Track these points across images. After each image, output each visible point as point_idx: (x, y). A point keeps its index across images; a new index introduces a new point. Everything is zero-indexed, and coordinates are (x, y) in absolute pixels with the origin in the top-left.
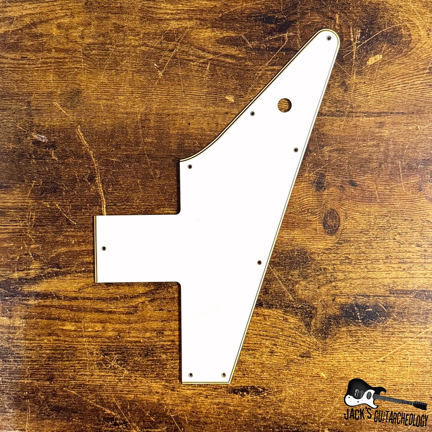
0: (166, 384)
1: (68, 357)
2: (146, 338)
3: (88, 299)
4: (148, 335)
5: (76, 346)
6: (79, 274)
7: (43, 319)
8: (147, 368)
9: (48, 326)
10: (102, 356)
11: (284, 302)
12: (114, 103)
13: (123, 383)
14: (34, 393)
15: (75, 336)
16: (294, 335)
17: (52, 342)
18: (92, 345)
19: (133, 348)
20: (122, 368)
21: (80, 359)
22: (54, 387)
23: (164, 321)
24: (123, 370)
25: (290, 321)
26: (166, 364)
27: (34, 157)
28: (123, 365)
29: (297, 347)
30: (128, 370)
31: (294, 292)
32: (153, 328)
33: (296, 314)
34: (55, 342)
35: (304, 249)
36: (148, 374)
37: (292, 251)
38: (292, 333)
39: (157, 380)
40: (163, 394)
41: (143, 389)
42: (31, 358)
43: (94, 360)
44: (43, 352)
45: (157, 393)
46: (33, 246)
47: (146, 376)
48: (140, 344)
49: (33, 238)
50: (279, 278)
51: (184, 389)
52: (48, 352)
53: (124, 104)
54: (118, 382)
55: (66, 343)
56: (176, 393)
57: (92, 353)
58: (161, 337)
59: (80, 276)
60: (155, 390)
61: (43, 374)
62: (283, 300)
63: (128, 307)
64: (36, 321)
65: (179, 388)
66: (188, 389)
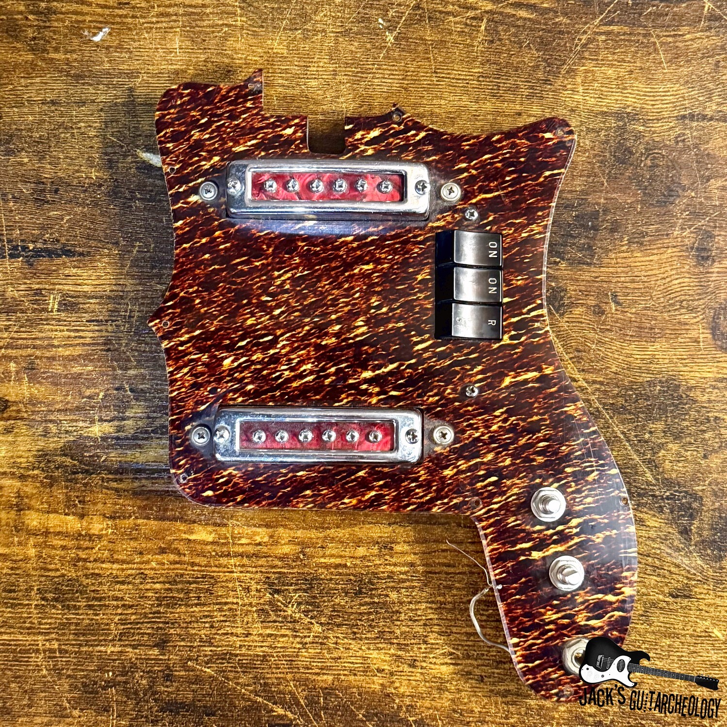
0: (399, 653)
1: (199, 597)
2: (356, 558)
4: (361, 551)
5: (215, 574)
7: (149, 519)
8: (360, 620)
9: (158, 535)
10: (268, 595)
11: (636, 487)
12: (297, 91)
13: (310, 650)
14: (126, 675)
15: (214, 553)
16: (658, 552)
17: (166, 566)
18: (247, 572)
19: (331, 579)
20: (309, 620)
21: (223, 601)
22: (169, 660)
23: (394, 523)
24: (312, 623)
25: (648, 523)
26: (398, 612)
27: (139, 196)
28: (311, 614)
29: (664, 577)
30: (321, 624)
31: (656, 466)
32: (372, 537)
33: (661, 510)
34: (172, 567)
35: (675, 380)
36: (362, 633)
37: (651, 383)
38: (653, 548)
39: (380, 645)
40: (392, 674)
41: (352, 663)
42: (122, 599)
43: (251, 603)
44: (148, 587)
45: (380, 671)
46: (132, 372)
47: (358, 636)
48: (344, 571)
49: (133, 356)
50: (625, 437)
51: (435, 664)
52: (158, 586)
53: (318, 95)
54: (299, 649)
56: (420, 671)
57: (248, 590)
58: (387, 557)
60: (376, 666)
61: (145, 634)
62: (635, 481)
64: (135, 524)
65: (424, 661)
66: (443, 664)
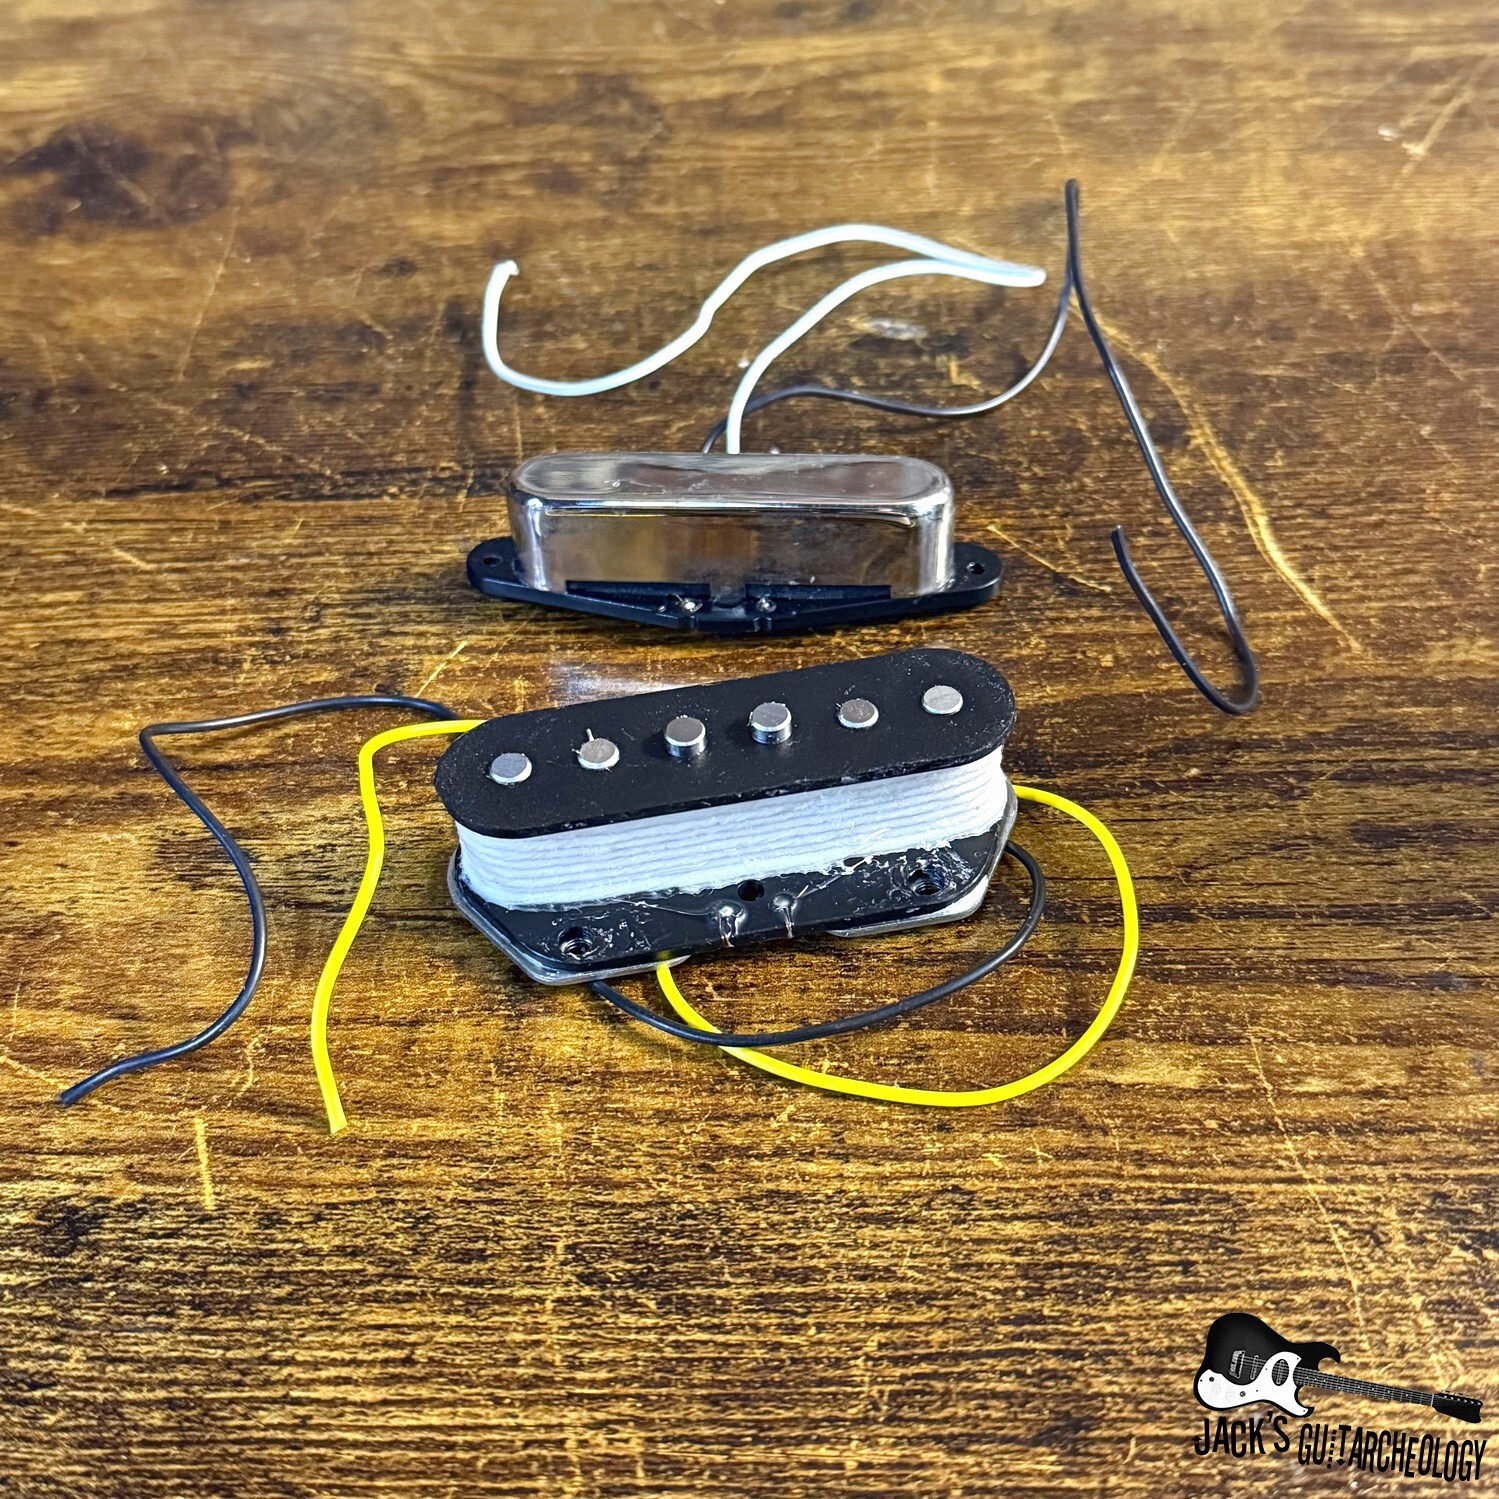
6: (1173, 797)
55: (1155, 1171)
59: (1182, 806)
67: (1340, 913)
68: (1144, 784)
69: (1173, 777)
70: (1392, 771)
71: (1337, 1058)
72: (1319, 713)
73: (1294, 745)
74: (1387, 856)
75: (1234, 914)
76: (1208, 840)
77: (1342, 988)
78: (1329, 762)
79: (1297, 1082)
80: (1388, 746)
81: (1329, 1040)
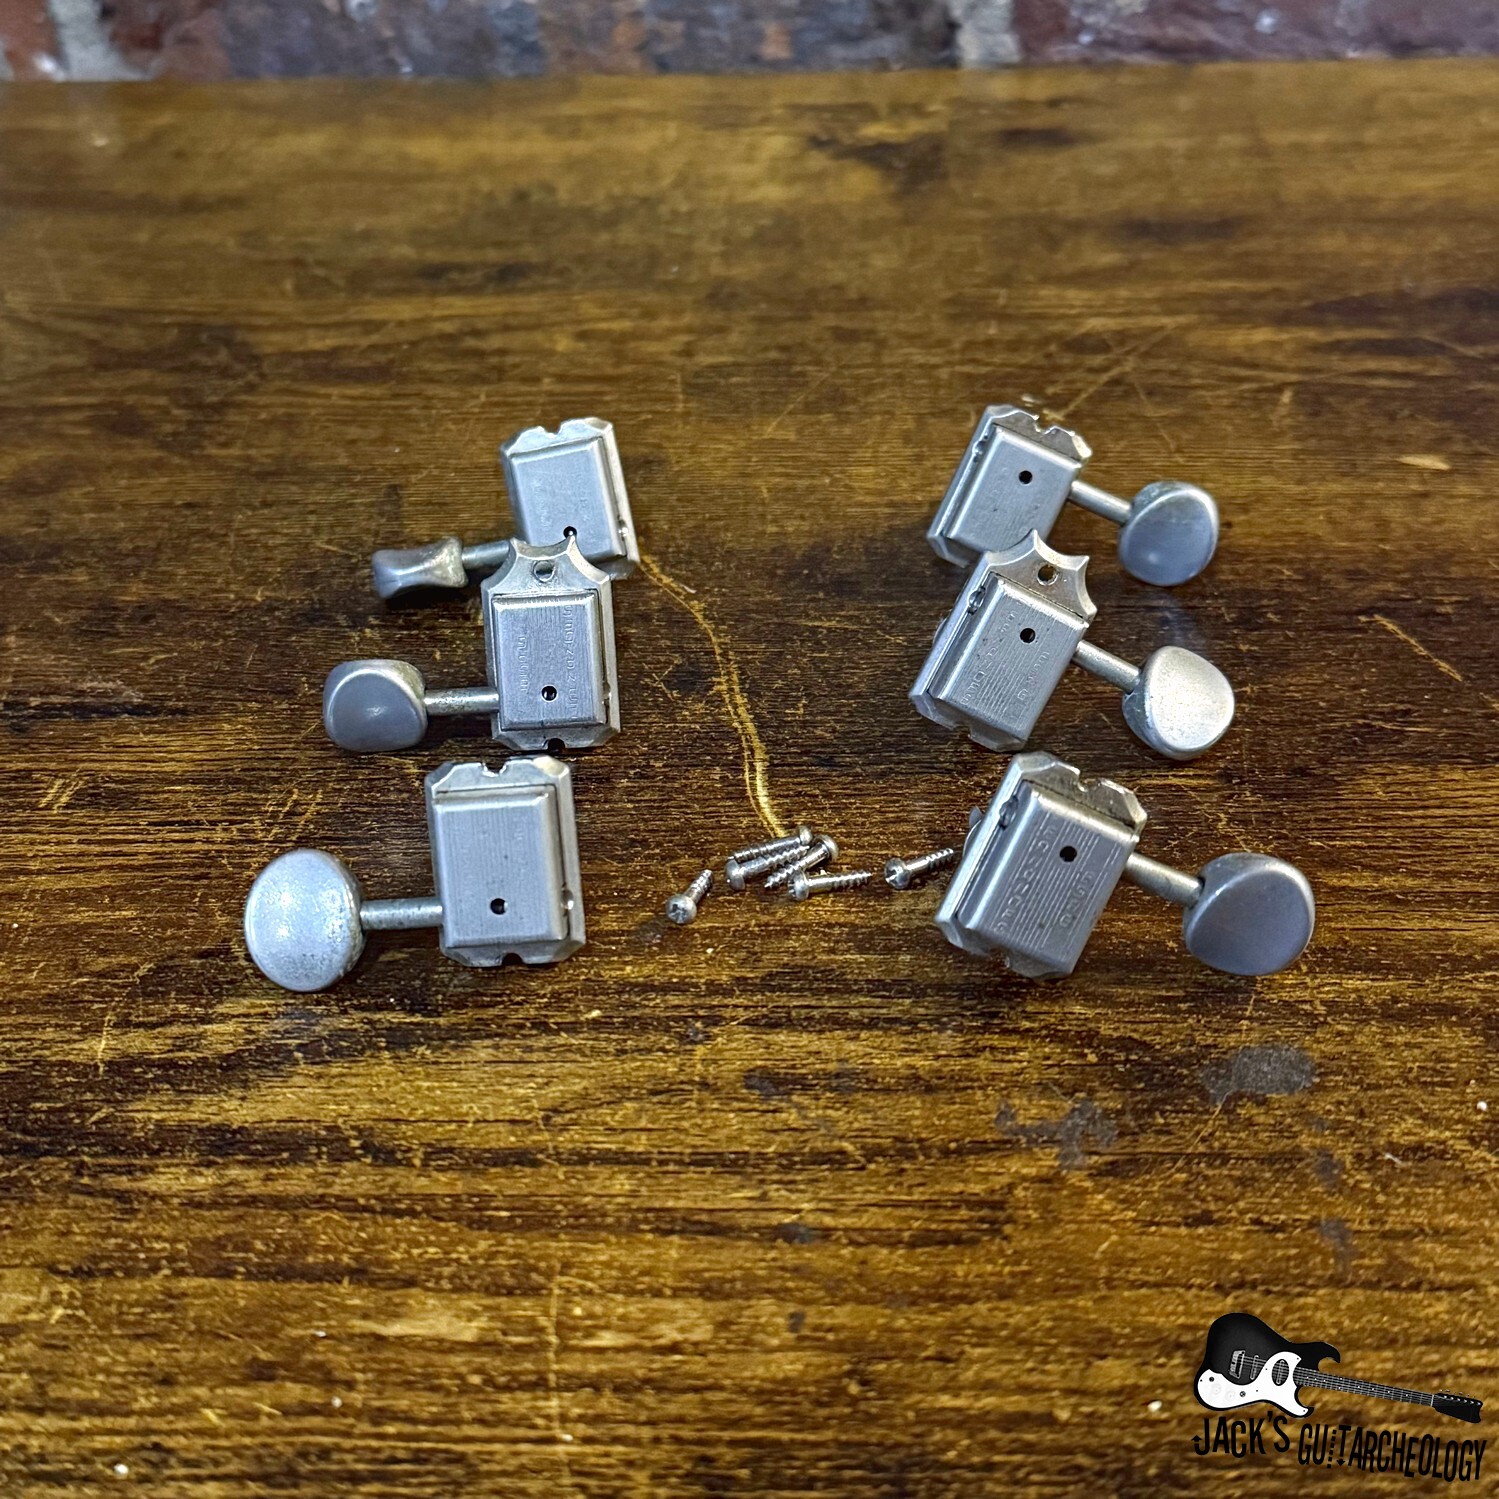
3: (607, 1159)
6: (563, 1038)
55: (392, 1430)
59: (569, 1048)
63: (934, 1205)
67: (700, 1160)
68: (534, 1026)
69: (570, 1019)
70: (809, 1019)
71: (642, 1311)
72: (754, 959)
73: (714, 988)
74: (774, 1103)
75: (584, 1159)
76: (585, 1083)
77: (675, 1239)
78: (746, 1008)
79: (589, 1335)
80: (815, 993)
81: (641, 1293)
